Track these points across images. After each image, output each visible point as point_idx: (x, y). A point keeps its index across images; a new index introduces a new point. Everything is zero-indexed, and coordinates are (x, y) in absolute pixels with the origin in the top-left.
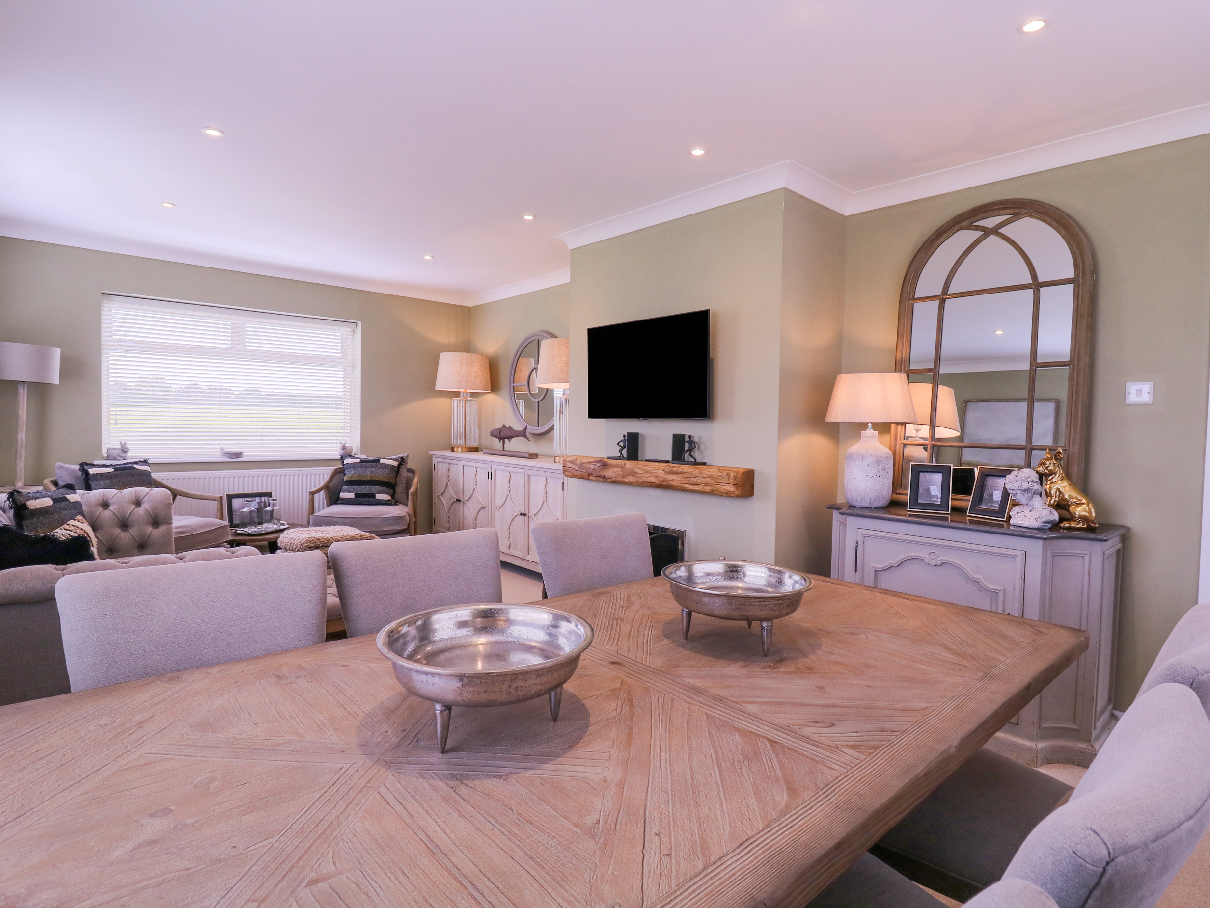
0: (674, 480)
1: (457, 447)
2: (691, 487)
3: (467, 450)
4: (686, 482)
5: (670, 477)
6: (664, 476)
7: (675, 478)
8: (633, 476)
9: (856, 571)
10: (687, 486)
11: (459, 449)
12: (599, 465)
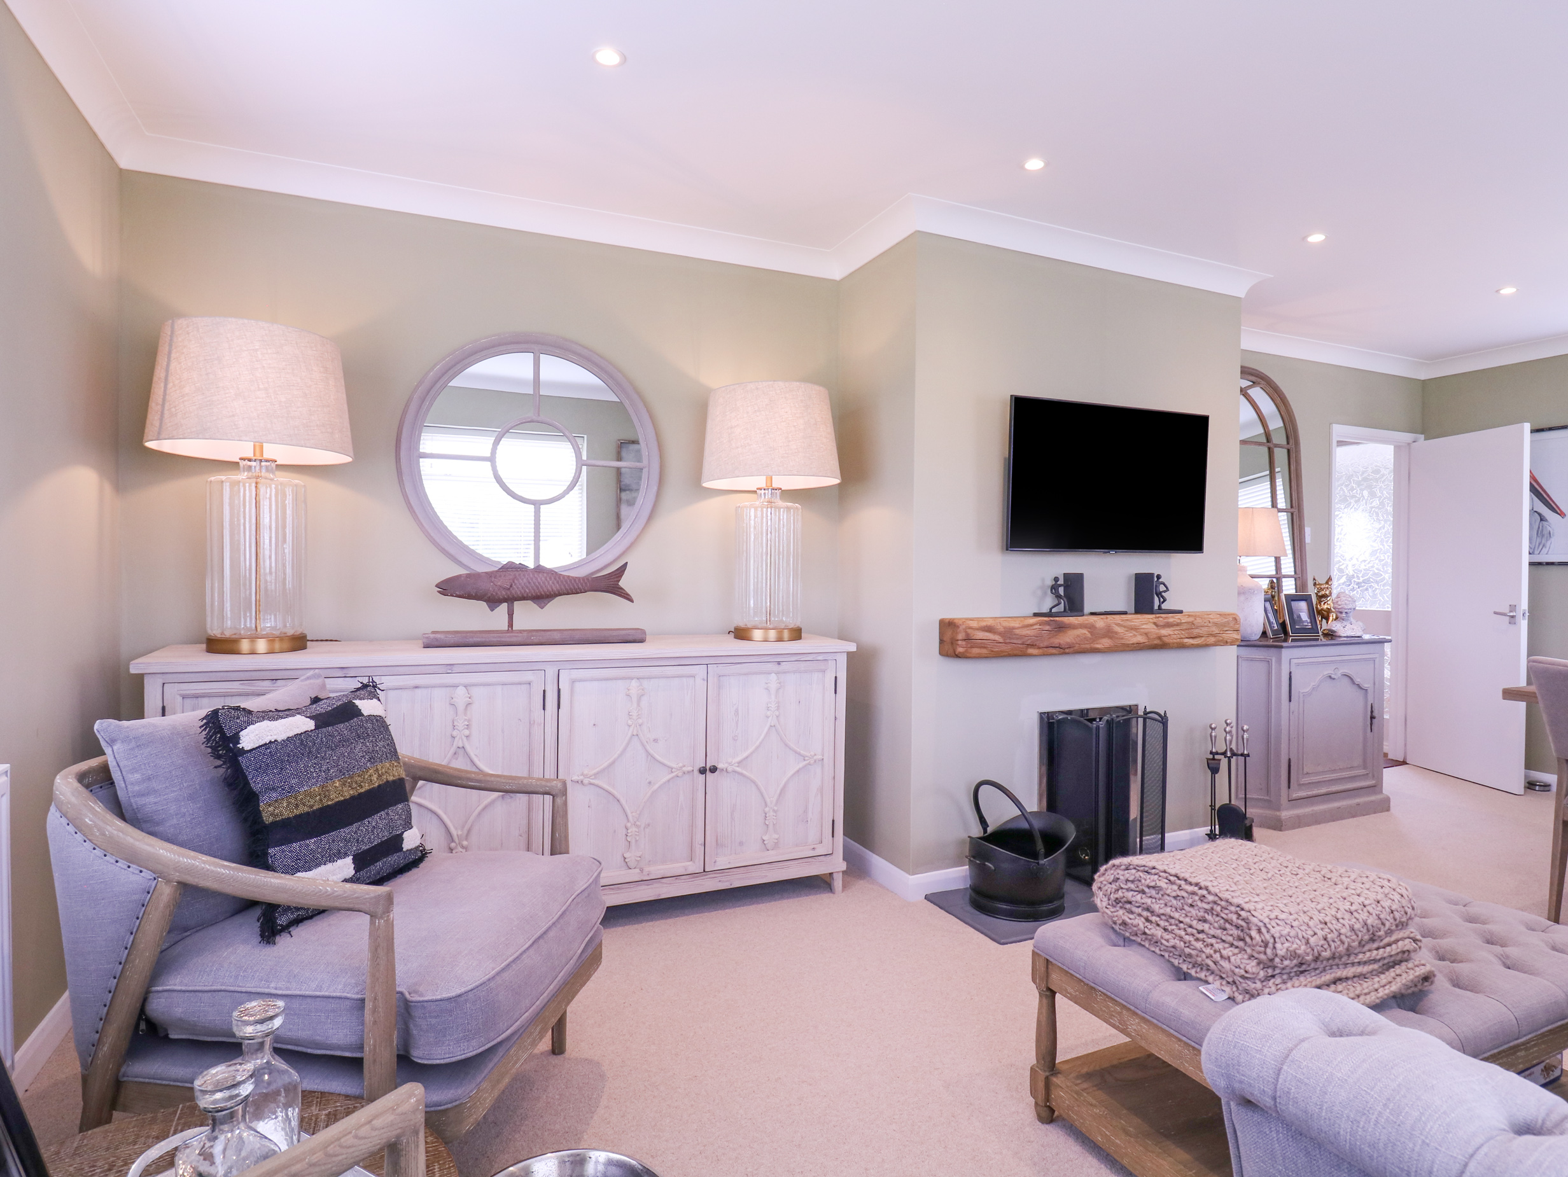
0: (1170, 635)
1: (253, 638)
2: (1191, 641)
3: (286, 645)
4: (1187, 635)
5: (1164, 632)
6: (1157, 631)
7: (1172, 633)
8: (1111, 638)
9: (1290, 701)
10: (1186, 640)
11: (262, 645)
12: (1047, 628)
